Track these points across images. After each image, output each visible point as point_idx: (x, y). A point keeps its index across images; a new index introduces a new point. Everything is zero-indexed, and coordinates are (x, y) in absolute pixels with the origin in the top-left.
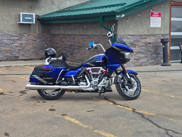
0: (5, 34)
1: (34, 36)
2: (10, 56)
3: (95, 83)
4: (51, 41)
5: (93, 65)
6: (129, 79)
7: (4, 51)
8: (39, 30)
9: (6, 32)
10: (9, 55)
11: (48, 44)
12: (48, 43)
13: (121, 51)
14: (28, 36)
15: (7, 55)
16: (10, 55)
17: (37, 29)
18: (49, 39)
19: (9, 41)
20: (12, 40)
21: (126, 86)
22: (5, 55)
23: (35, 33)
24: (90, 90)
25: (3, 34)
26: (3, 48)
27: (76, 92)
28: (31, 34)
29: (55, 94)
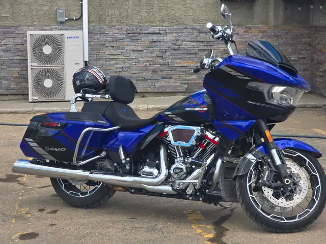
0: (186, 28)
1: (264, 32)
2: (198, 82)
3: (177, 171)
4: (310, 44)
5: (178, 119)
6: (277, 167)
7: (183, 69)
8: (276, 16)
9: (189, 22)
10: (193, 79)
11: (300, 54)
12: (302, 50)
13: (248, 81)
14: (245, 32)
15: (189, 80)
16: (196, 80)
17: (271, 13)
18: (304, 40)
19: (195, 44)
20: (202, 42)
21: (264, 188)
22: (184, 80)
23: (266, 22)
24: (165, 191)
25: (181, 27)
26: (179, 61)
27: (132, 193)
28: (254, 28)
29: (86, 193)
